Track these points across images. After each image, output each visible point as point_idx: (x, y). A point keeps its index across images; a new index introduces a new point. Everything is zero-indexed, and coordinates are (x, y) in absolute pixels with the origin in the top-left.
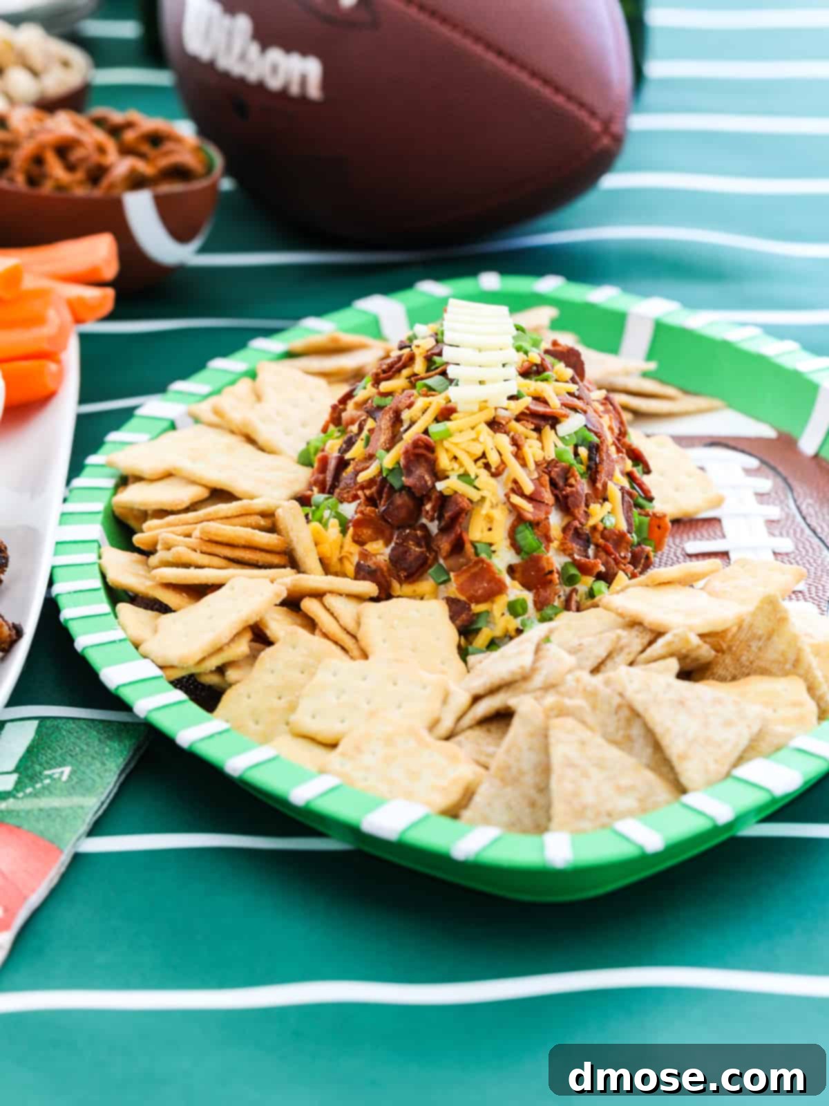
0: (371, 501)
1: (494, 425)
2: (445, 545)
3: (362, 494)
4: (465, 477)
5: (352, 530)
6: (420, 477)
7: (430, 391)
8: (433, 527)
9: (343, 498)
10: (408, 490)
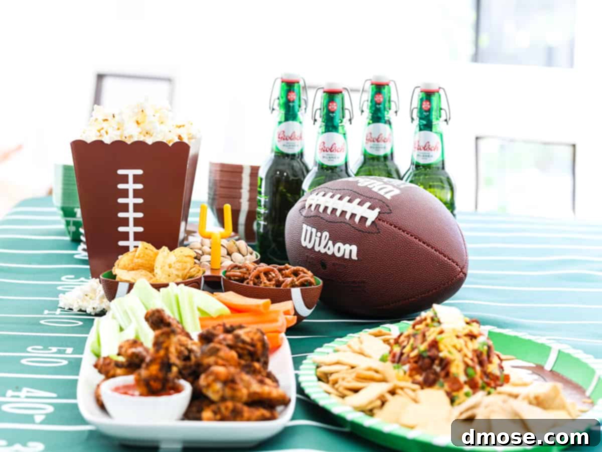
0: (416, 362)
1: (458, 337)
2: (443, 374)
3: (412, 361)
4: (450, 352)
5: (408, 373)
6: (433, 352)
7: (434, 326)
8: (438, 369)
9: (404, 364)
10: (429, 357)
